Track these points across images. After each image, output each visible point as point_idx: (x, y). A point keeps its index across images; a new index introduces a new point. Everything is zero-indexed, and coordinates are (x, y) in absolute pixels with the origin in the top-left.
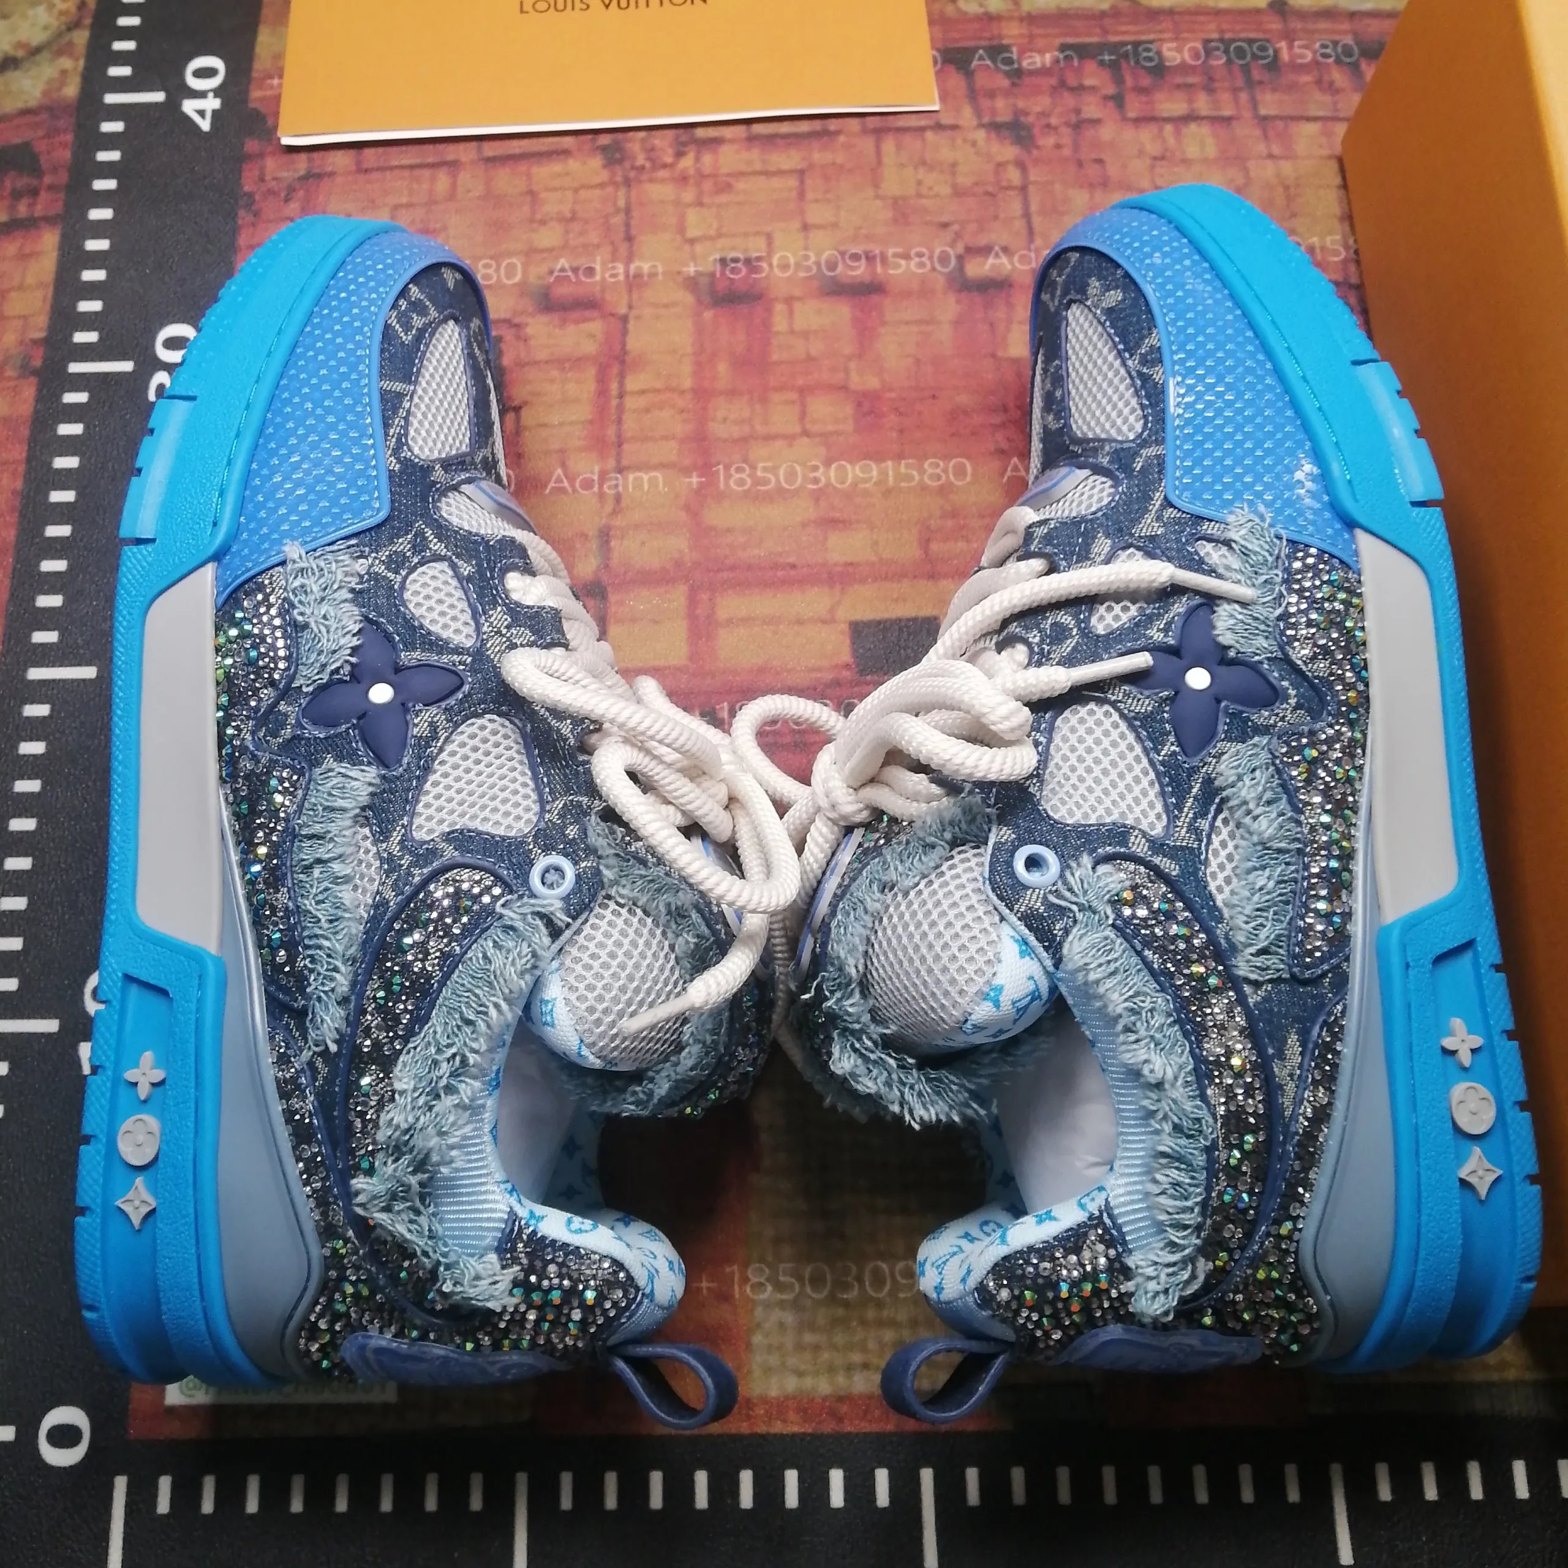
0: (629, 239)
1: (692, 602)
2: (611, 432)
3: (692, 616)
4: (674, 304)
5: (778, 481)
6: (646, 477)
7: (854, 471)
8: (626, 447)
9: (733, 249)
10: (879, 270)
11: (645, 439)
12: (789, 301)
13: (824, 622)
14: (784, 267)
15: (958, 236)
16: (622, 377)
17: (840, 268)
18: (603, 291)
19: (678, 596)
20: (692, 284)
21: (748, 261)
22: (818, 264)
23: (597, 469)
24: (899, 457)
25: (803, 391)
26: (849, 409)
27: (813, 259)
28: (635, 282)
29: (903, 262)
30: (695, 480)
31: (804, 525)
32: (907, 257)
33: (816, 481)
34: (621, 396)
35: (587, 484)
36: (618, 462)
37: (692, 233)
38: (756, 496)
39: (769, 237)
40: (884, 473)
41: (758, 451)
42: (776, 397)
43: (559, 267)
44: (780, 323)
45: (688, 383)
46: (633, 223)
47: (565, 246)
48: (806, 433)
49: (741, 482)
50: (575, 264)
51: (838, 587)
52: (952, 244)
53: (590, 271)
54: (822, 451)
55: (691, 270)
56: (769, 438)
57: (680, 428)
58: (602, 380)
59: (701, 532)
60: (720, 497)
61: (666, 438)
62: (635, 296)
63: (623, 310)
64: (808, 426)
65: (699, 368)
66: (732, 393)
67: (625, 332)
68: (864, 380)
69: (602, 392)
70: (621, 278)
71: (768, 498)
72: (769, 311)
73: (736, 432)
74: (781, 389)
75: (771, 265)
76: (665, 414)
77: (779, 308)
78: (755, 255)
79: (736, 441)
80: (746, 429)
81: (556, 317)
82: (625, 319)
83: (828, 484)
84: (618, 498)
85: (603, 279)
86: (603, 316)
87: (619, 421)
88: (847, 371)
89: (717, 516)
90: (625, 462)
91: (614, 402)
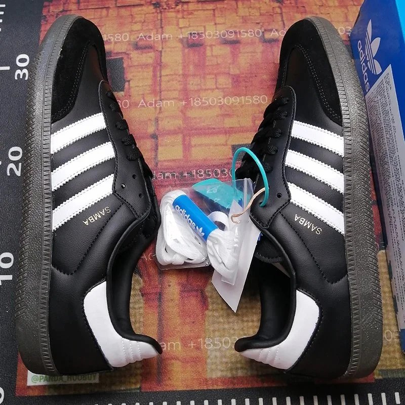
0: (162, 28)
1: (184, 140)
2: (158, 88)
3: (184, 144)
4: (176, 47)
5: (209, 102)
6: (169, 102)
7: (232, 100)
8: (162, 93)
9: (194, 30)
10: (238, 36)
11: (169, 90)
12: (211, 46)
13: (224, 145)
14: (210, 35)
15: (262, 26)
16: (160, 70)
17: (226, 36)
18: (154, 43)
19: (179, 138)
20: (181, 41)
21: (198, 34)
22: (220, 35)
23: (154, 100)
24: (246, 95)
25: (216, 75)
26: (230, 81)
27: (218, 33)
28: (164, 40)
29: (246, 34)
30: (184, 103)
31: (217, 116)
32: (247, 32)
33: (221, 103)
34: (160, 77)
35: (151, 104)
36: (160, 98)
37: (181, 26)
38: (203, 108)
39: (205, 27)
40: (241, 100)
41: (203, 94)
42: (208, 77)
43: (140, 36)
44: (208, 53)
45: (181, 72)
46: (163, 23)
47: (142, 30)
48: (217, 88)
49: (198, 103)
50: (145, 35)
51: (228, 135)
52: (261, 29)
53: (150, 37)
54: (222, 94)
55: (181, 37)
56: (206, 90)
57: (179, 87)
58: (154, 71)
59: (186, 119)
60: (191, 108)
61: (175, 90)
62: (164, 45)
63: (160, 50)
64: (218, 86)
65: (184, 67)
66: (194, 75)
67: (161, 56)
68: (234, 71)
69: (155, 76)
70: (160, 39)
71: (206, 108)
72: (205, 49)
73: (196, 88)
74: (210, 74)
75: (205, 35)
76: (174, 82)
77: (208, 48)
78: (200, 32)
79: (196, 91)
80: (199, 87)
81: (139, 51)
82: (161, 52)
83: (224, 104)
84: (160, 108)
85: (154, 39)
86: (154, 51)
87: (160, 85)
88: (229, 68)
89: (191, 114)
90: (162, 98)
91: (159, 79)
